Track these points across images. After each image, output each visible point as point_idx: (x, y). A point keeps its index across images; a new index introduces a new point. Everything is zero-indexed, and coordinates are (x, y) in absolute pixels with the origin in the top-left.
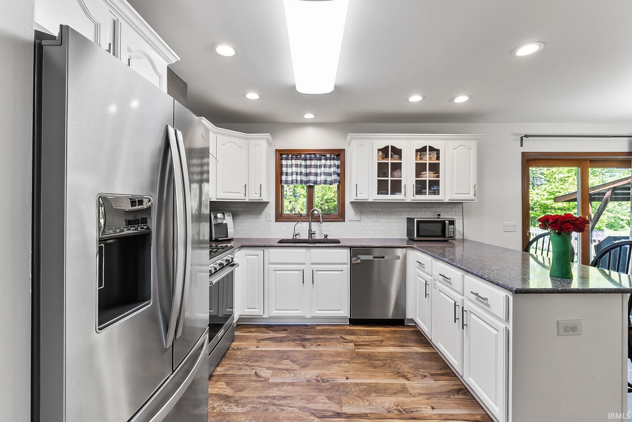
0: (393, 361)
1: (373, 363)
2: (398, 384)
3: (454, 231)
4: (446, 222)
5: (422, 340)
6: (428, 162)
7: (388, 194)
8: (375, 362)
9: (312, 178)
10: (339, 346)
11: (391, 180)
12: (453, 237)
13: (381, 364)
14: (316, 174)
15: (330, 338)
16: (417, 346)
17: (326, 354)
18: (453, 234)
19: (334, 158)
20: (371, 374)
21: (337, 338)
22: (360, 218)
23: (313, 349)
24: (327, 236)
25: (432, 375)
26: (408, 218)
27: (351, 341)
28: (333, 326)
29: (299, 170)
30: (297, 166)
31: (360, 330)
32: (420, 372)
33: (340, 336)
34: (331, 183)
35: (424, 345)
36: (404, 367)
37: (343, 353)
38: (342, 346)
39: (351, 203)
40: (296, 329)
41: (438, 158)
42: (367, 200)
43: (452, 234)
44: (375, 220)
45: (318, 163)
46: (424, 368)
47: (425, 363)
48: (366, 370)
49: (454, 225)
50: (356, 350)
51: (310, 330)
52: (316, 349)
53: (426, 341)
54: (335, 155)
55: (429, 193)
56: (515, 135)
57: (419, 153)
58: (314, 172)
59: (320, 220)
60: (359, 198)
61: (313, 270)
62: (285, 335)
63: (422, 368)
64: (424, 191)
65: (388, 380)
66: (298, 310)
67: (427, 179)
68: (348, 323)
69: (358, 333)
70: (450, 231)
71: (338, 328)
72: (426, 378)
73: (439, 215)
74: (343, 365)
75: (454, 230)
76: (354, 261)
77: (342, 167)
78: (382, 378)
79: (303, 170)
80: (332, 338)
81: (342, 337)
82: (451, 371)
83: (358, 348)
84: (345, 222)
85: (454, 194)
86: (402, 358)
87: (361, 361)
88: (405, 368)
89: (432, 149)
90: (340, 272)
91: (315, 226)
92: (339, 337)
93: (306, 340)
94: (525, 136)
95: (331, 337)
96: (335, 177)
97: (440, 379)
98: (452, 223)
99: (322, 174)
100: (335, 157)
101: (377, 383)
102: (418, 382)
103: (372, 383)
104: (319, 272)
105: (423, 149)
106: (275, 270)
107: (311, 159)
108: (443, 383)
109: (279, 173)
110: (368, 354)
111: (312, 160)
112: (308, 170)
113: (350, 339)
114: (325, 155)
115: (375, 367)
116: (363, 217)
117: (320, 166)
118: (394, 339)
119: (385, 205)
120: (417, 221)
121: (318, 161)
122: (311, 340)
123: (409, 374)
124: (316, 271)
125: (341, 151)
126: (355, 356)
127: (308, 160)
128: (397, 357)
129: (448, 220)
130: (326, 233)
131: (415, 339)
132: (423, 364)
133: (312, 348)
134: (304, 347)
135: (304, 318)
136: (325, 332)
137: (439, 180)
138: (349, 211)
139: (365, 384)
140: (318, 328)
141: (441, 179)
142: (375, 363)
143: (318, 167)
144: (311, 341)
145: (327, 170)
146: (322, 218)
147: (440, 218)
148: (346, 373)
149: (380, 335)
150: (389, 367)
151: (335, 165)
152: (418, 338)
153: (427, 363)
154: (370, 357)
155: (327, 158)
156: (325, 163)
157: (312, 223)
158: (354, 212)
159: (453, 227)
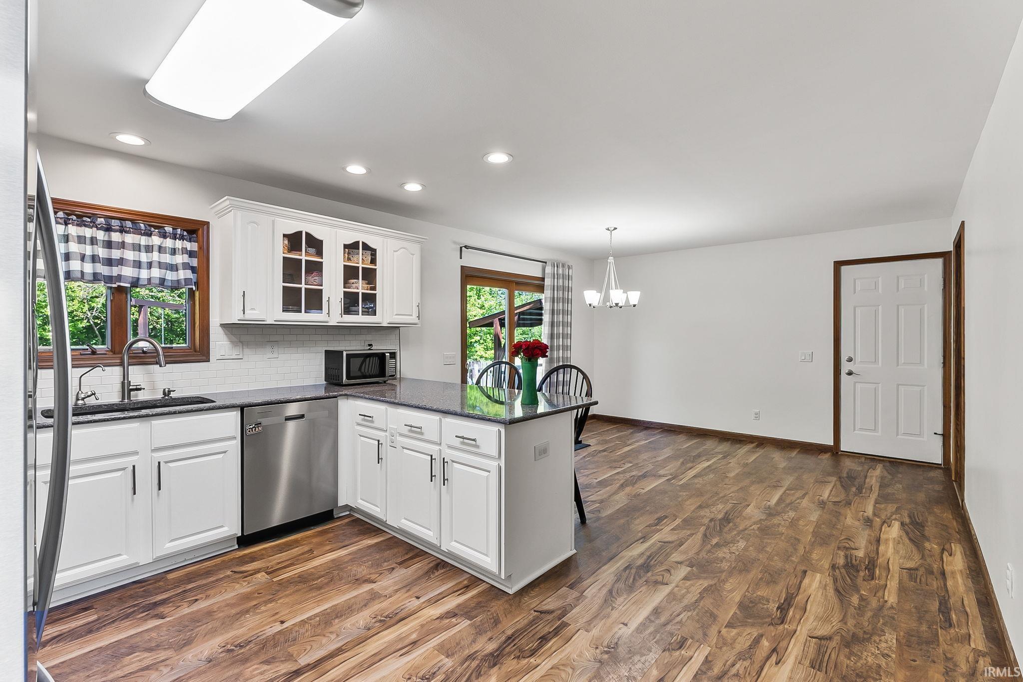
0: (341, 569)
1: (313, 585)
2: (363, 593)
3: (395, 367)
4: (386, 354)
5: (368, 529)
6: (361, 266)
7: (300, 312)
8: (316, 582)
9: (128, 272)
10: (237, 586)
12: (395, 375)
13: (326, 581)
14: (138, 264)
15: (213, 582)
16: (365, 538)
17: (219, 607)
19: (183, 235)
20: (319, 599)
21: (228, 576)
22: (241, 353)
23: (186, 612)
24: (169, 392)
25: (400, 564)
26: (326, 351)
27: (258, 571)
28: (206, 562)
29: (88, 250)
31: (265, 549)
32: (385, 567)
33: (232, 571)
34: (176, 285)
35: (374, 534)
36: (360, 570)
37: (251, 593)
38: (245, 584)
39: (223, 326)
40: (116, 596)
41: (373, 261)
42: (264, 321)
43: (393, 371)
44: (271, 355)
45: (143, 241)
46: (387, 560)
47: (385, 555)
48: (309, 596)
49: (395, 359)
50: (275, 580)
51: (157, 585)
52: (192, 610)
53: (374, 528)
54: (184, 230)
55: (362, 312)
56: (455, 243)
57: (347, 250)
58: (132, 259)
59: (159, 359)
60: (247, 317)
61: (159, 463)
62: (95, 617)
63: (385, 561)
64: (354, 308)
65: (348, 594)
66: (120, 555)
67: (360, 291)
68: (237, 547)
69: (262, 555)
70: (391, 368)
71: (219, 560)
72: (395, 571)
73: (370, 345)
74: (263, 608)
76: (249, 431)
77: (203, 254)
78: (337, 596)
79: (102, 252)
80: (217, 580)
81: (235, 572)
82: (419, 550)
83: (277, 575)
84: (209, 361)
85: (394, 314)
86: (352, 560)
87: (292, 591)
88: (362, 570)
89: (366, 247)
90: (221, 456)
91: (137, 375)
92: (229, 573)
93: (156, 605)
94: (465, 247)
95: (212, 579)
96: (183, 274)
97: (411, 564)
98: (393, 356)
99: (155, 264)
100: (185, 233)
101: (333, 606)
102: (388, 579)
103: (326, 610)
104: (171, 465)
105: (354, 246)
107: (122, 230)
108: (417, 566)
110: (299, 577)
111: (127, 232)
112: (116, 254)
113: (254, 568)
114: (160, 227)
115: (319, 588)
116: (247, 351)
117: (149, 249)
118: (328, 542)
119: (289, 330)
120: (347, 354)
121: (143, 238)
122: (171, 600)
123: (371, 575)
124: (166, 462)
125: (201, 224)
126: (277, 588)
127: (115, 232)
128: (344, 562)
129: (388, 351)
130: (167, 386)
131: (358, 530)
132: (384, 556)
133: (182, 611)
134: (163, 617)
135: (135, 567)
136: (194, 576)
137: (376, 294)
138: (219, 341)
139: (316, 616)
140: (171, 576)
141: (378, 292)
142: (316, 584)
143: (143, 249)
144: (171, 602)
145: (167, 258)
146: (165, 356)
147: (372, 350)
148: (277, 617)
149: (304, 545)
150: (341, 579)
151: (184, 251)
152: (361, 528)
153: (388, 553)
154: (303, 579)
155: (166, 233)
156: (162, 243)
157: (129, 367)
158: (229, 342)
159: (395, 361)
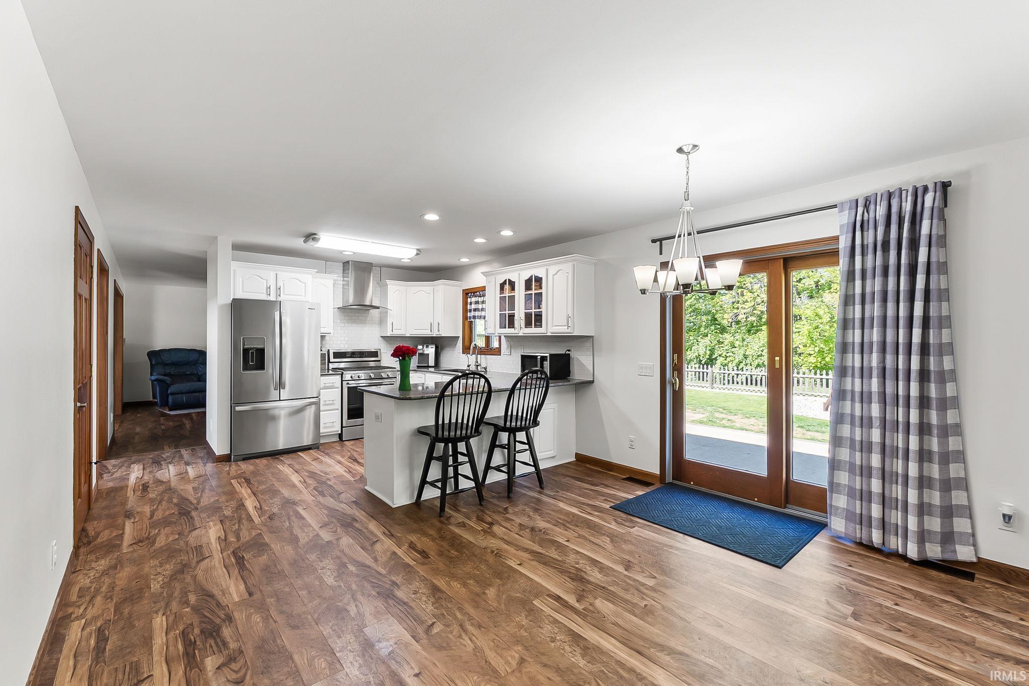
158: (507, 346)
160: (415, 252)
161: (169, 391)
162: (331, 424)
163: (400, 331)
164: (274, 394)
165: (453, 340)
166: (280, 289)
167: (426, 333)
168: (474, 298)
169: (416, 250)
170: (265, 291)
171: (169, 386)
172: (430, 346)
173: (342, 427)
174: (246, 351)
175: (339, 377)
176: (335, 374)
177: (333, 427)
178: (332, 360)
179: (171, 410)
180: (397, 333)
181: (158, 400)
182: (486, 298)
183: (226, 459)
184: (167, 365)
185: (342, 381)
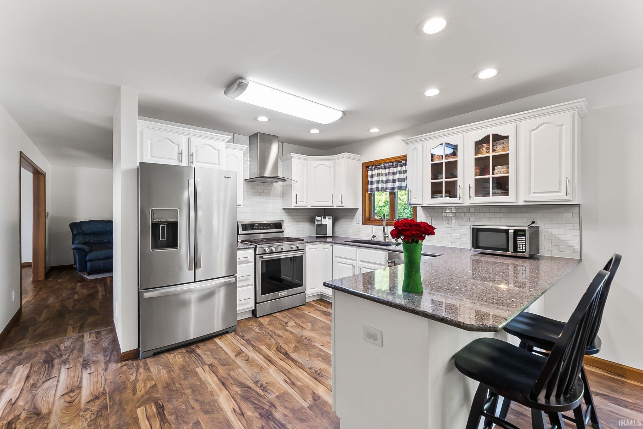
3: (525, 245)
4: (510, 231)
6: (491, 155)
7: (442, 197)
9: (390, 185)
11: (445, 182)
12: (525, 252)
14: (394, 181)
18: (524, 249)
29: (380, 178)
30: (379, 175)
34: (405, 188)
39: (423, 208)
41: (506, 148)
43: (522, 248)
45: (395, 170)
49: (525, 237)
55: (493, 193)
58: (392, 179)
67: (491, 176)
70: (520, 244)
73: (534, 222)
75: (525, 243)
76: (389, 264)
79: (384, 178)
85: (532, 192)
98: (523, 233)
99: (397, 180)
105: (486, 140)
106: (338, 262)
109: (366, 183)
111: (390, 168)
112: (388, 178)
114: (401, 162)
117: (394, 174)
120: (473, 228)
127: (387, 169)
129: (515, 228)
137: (508, 176)
138: (421, 216)
141: (510, 174)
155: (402, 164)
158: (425, 217)
159: (525, 239)
160: (341, 114)
161: (87, 258)
162: (245, 301)
163: (303, 203)
164: (188, 275)
165: (351, 212)
166: (193, 155)
167: (326, 204)
168: (376, 171)
169: (341, 113)
170: (176, 158)
171: (87, 253)
172: (327, 218)
173: (256, 303)
174: (155, 225)
175: (252, 251)
176: (249, 248)
177: (247, 303)
178: (241, 232)
179: (89, 274)
180: (301, 205)
181: (77, 266)
182: (408, 167)
183: (134, 355)
184: (87, 234)
185: (255, 255)
